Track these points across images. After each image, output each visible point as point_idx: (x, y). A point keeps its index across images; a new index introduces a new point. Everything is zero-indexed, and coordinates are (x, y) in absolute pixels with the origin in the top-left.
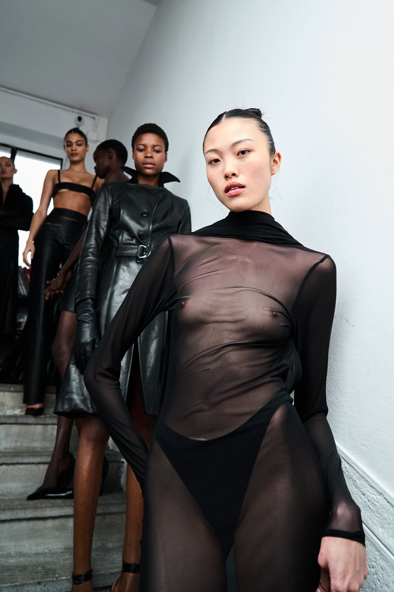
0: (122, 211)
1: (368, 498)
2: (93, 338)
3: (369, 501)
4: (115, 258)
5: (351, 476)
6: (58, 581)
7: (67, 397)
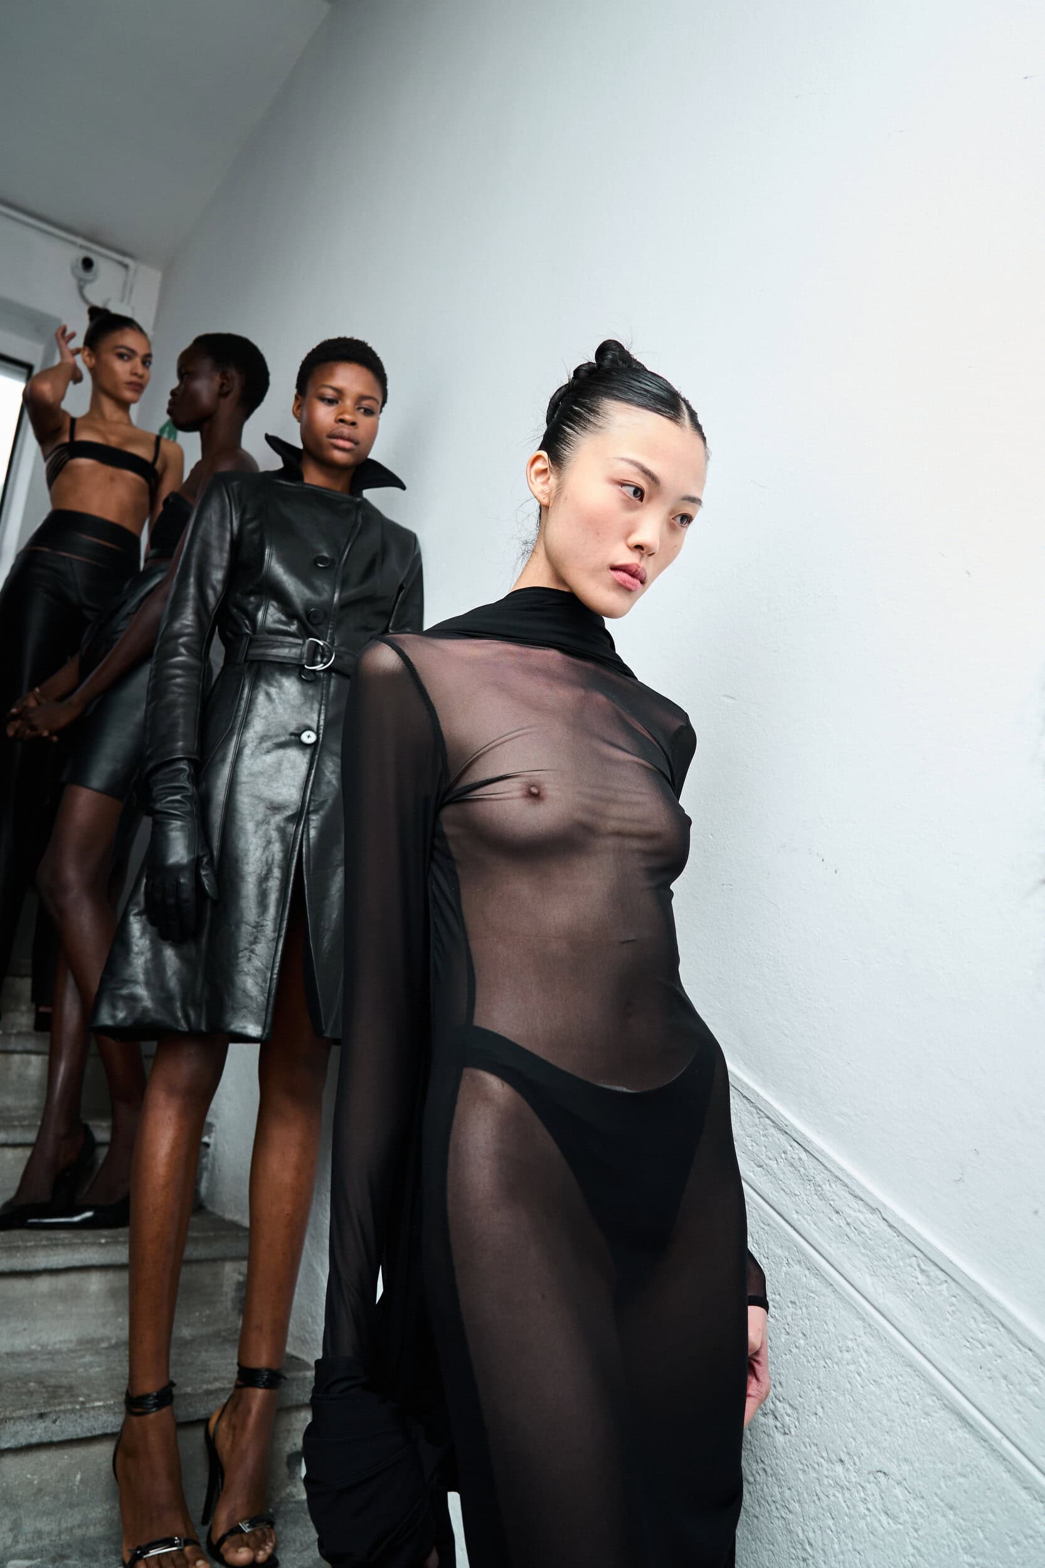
0: (267, 551)
1: (846, 1220)
2: (196, 856)
3: (848, 1224)
4: (247, 664)
5: (812, 1176)
6: (85, 1411)
7: (125, 992)
